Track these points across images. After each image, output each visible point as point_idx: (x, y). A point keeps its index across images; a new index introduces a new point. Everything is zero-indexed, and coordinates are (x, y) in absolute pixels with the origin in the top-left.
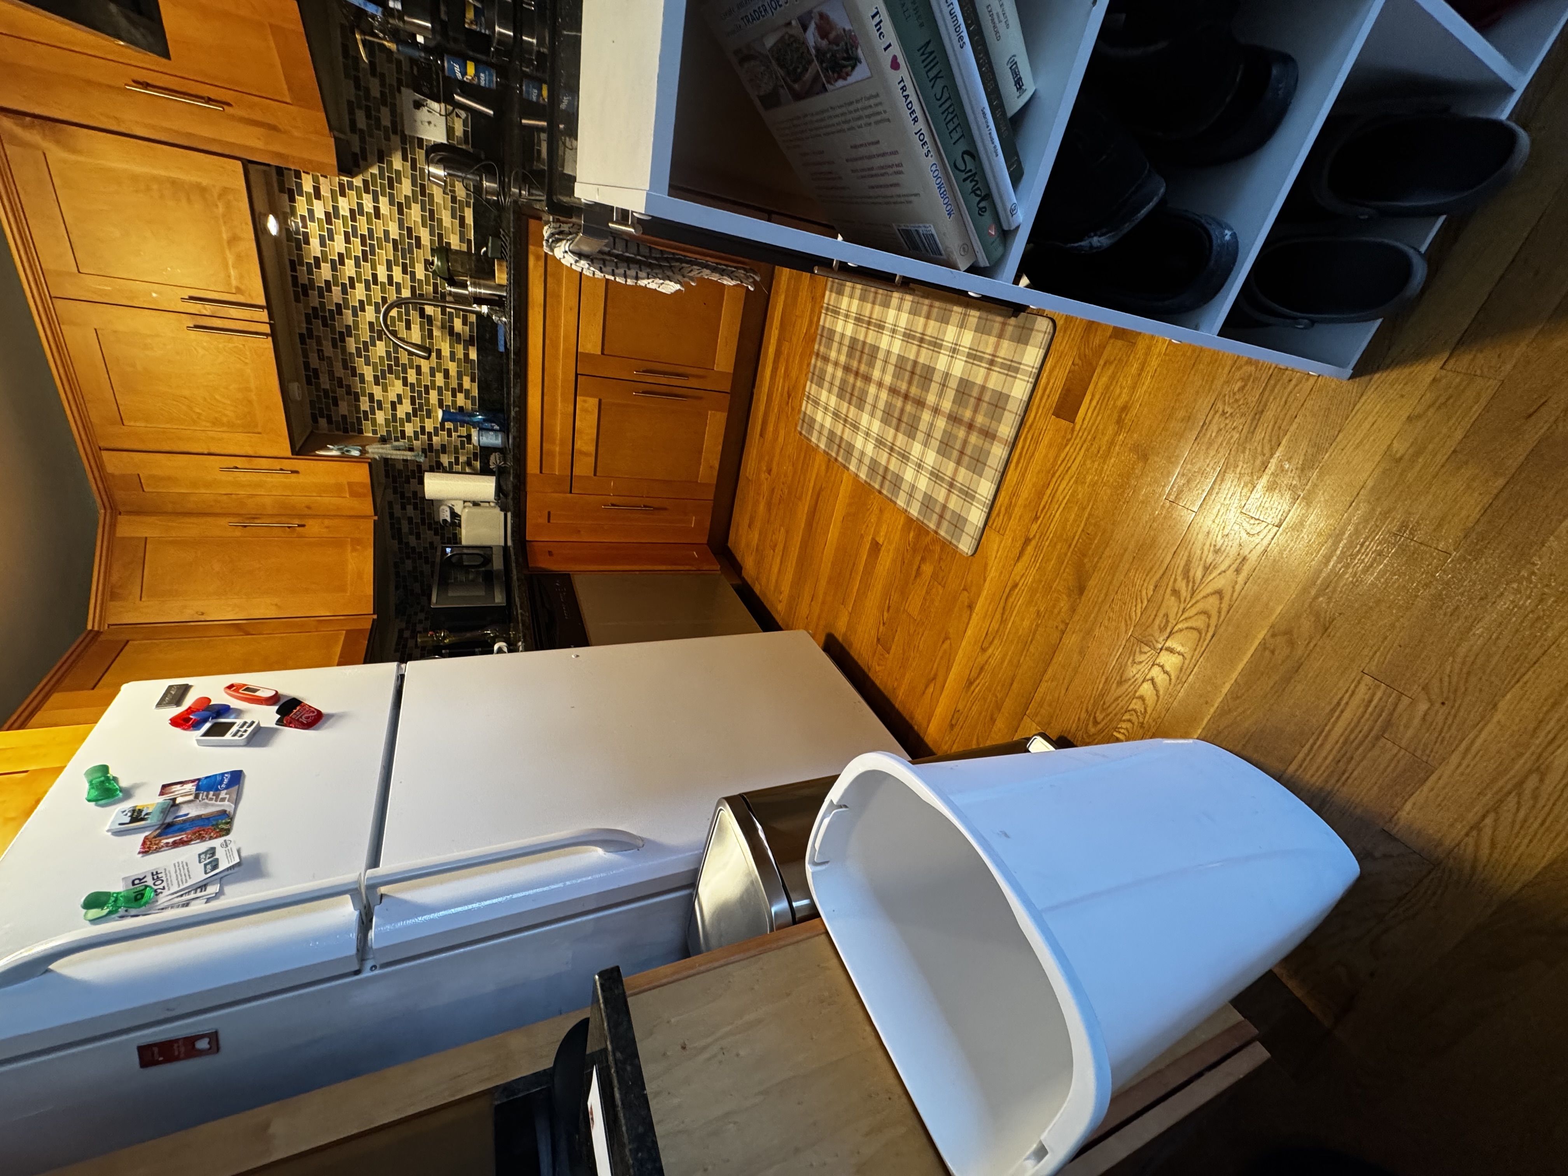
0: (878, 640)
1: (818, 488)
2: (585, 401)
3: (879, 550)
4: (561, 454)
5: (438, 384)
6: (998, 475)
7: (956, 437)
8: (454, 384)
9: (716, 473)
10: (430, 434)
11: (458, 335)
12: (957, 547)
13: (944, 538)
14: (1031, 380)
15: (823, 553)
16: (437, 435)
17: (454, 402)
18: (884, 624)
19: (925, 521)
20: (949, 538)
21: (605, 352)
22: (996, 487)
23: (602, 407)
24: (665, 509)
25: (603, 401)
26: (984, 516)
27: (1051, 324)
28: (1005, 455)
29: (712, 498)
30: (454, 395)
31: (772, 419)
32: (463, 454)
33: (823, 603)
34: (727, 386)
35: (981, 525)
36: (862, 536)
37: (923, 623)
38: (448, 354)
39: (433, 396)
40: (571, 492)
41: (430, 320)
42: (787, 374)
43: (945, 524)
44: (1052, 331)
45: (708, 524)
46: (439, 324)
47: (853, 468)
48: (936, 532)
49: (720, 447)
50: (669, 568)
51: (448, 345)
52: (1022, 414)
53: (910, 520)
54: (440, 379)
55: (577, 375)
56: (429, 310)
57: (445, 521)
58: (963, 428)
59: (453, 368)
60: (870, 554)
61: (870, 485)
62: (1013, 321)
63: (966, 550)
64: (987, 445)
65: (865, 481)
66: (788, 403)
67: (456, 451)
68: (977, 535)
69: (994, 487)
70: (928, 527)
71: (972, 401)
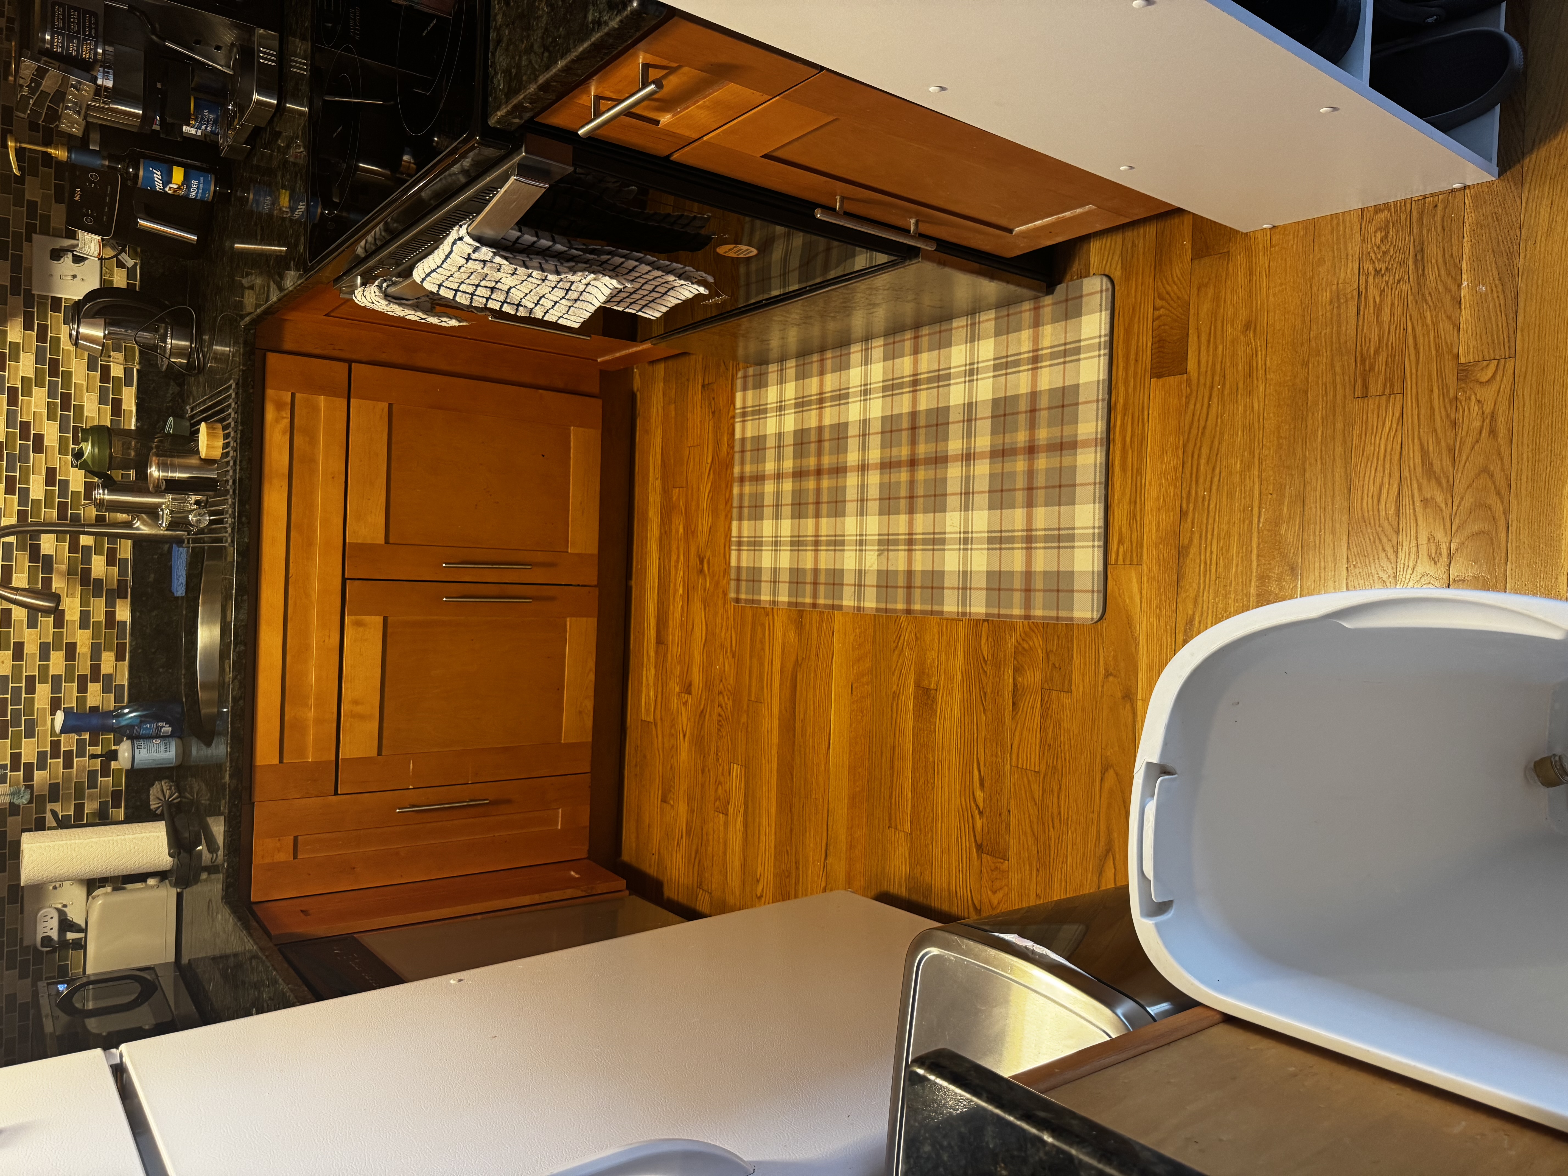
0: (979, 847)
1: (790, 666)
2: (358, 624)
3: (934, 700)
4: (318, 721)
5: (52, 671)
6: (1099, 490)
7: (1013, 474)
8: (83, 667)
9: (589, 723)
10: (29, 767)
11: (98, 582)
12: (1072, 619)
13: (1044, 618)
14: (1102, 352)
16: (42, 766)
17: (81, 701)
19: (1003, 611)
20: (1053, 613)
21: (391, 541)
22: (1102, 505)
23: (389, 630)
24: (508, 801)
25: (390, 619)
26: (1098, 554)
27: (1105, 279)
28: (1100, 457)
29: (588, 769)
30: (82, 689)
31: (677, 608)
32: (91, 798)
33: (851, 847)
34: (591, 577)
35: (1098, 566)
36: (896, 696)
37: (1055, 768)
38: (77, 617)
39: (43, 692)
41: (48, 563)
43: (1038, 598)
44: (1109, 286)
45: (585, 819)
46: (64, 567)
47: (848, 601)
48: (1027, 617)
50: (536, 898)
51: (77, 600)
52: (1106, 397)
53: (976, 624)
54: (57, 663)
55: (344, 581)
56: (48, 544)
57: (47, 940)
58: (1020, 457)
59: (83, 639)
60: (918, 716)
61: (886, 610)
62: (1048, 300)
63: (1088, 615)
64: (1067, 461)
65: (877, 610)
66: (701, 571)
67: (79, 793)
68: (1098, 585)
69: (1099, 508)
70: (1011, 616)
71: (1022, 419)
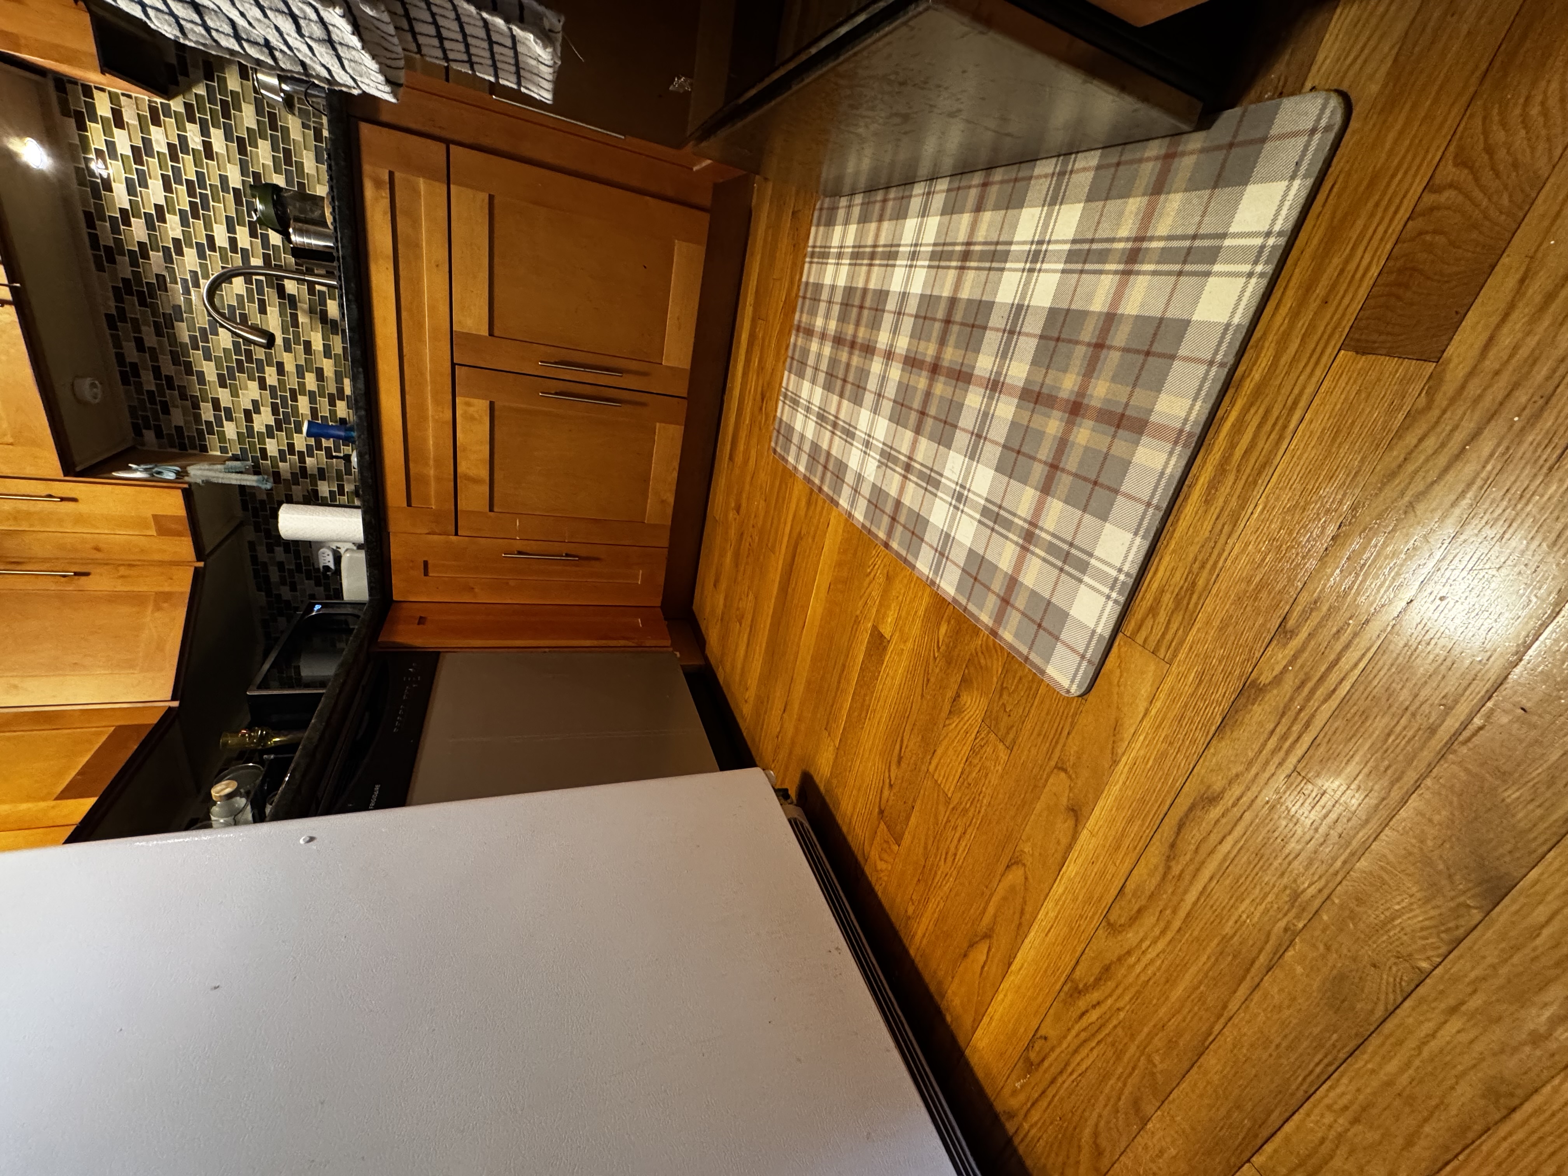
0: (881, 812)
1: (795, 535)
2: (468, 404)
3: (885, 649)
4: (438, 479)
5: (308, 388)
6: (1152, 518)
7: (1041, 434)
8: (332, 388)
9: (670, 511)
10: (301, 454)
11: (334, 323)
12: (1043, 672)
13: (1011, 646)
14: (1259, 268)
15: (800, 638)
16: (311, 455)
17: (333, 413)
18: (891, 786)
19: (971, 607)
20: (1024, 650)
21: (496, 333)
22: (1146, 544)
23: (497, 413)
24: (597, 559)
25: (497, 405)
26: (1111, 612)
27: (1334, 102)
28: (1174, 466)
29: (667, 545)
30: (332, 403)
31: (743, 434)
32: (349, 481)
33: (800, 719)
34: (682, 389)
35: (1104, 628)
36: (857, 622)
37: (965, 811)
38: (321, 348)
39: (303, 404)
40: (456, 534)
41: (292, 301)
42: (761, 368)
43: (1014, 618)
44: (1338, 119)
45: (661, 579)
46: (306, 306)
47: (844, 502)
48: (994, 633)
49: (675, 474)
50: (595, 643)
51: (320, 335)
52: (1231, 360)
53: (940, 603)
54: (311, 382)
55: (453, 365)
56: (291, 287)
57: (327, 568)
58: (1056, 413)
59: (328, 367)
60: (868, 654)
61: (869, 531)
62: (1196, 141)
63: (1066, 683)
64: (1120, 448)
65: (863, 526)
66: (761, 409)
67: (339, 477)
68: (1094, 652)
69: (1140, 545)
70: (978, 620)
71: (1080, 353)
